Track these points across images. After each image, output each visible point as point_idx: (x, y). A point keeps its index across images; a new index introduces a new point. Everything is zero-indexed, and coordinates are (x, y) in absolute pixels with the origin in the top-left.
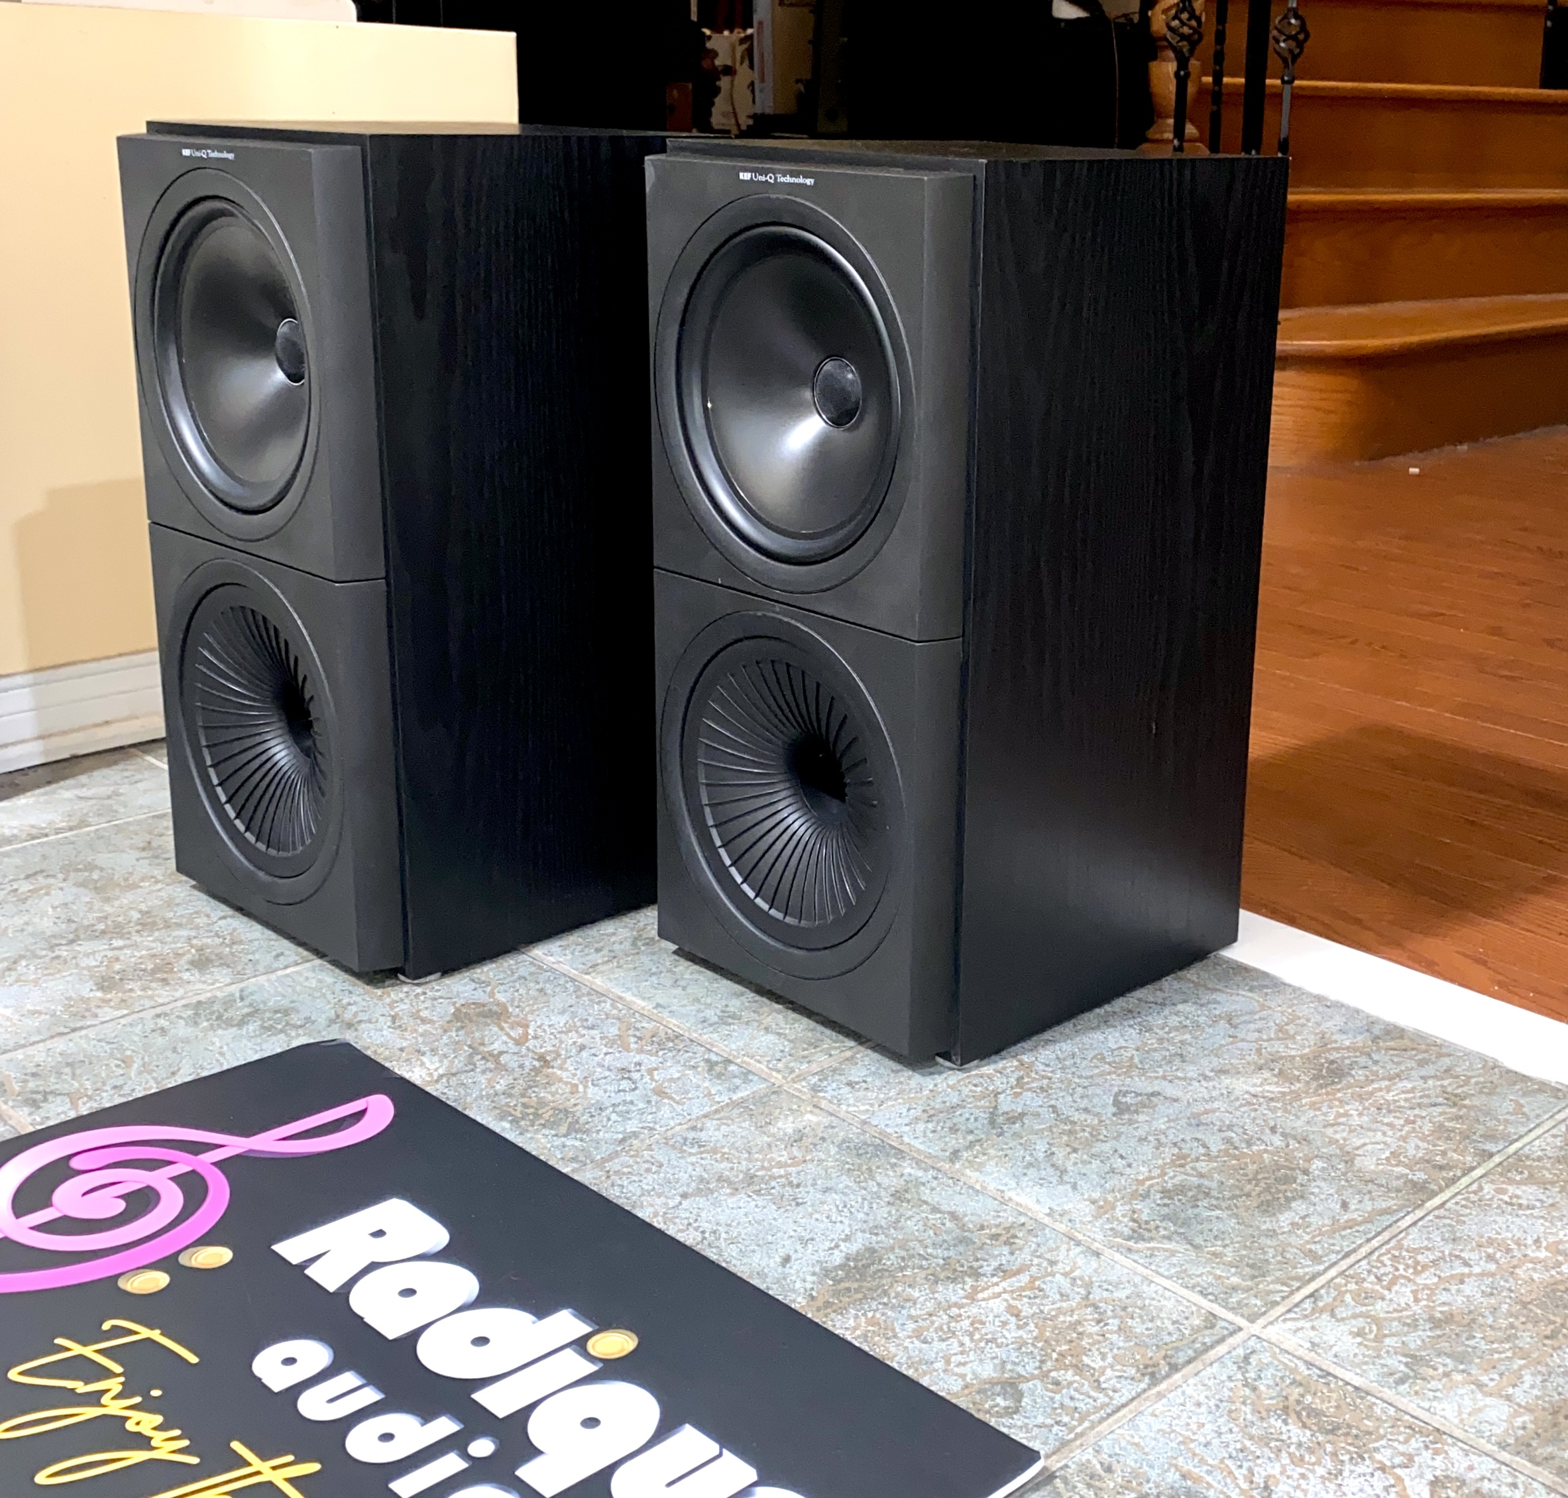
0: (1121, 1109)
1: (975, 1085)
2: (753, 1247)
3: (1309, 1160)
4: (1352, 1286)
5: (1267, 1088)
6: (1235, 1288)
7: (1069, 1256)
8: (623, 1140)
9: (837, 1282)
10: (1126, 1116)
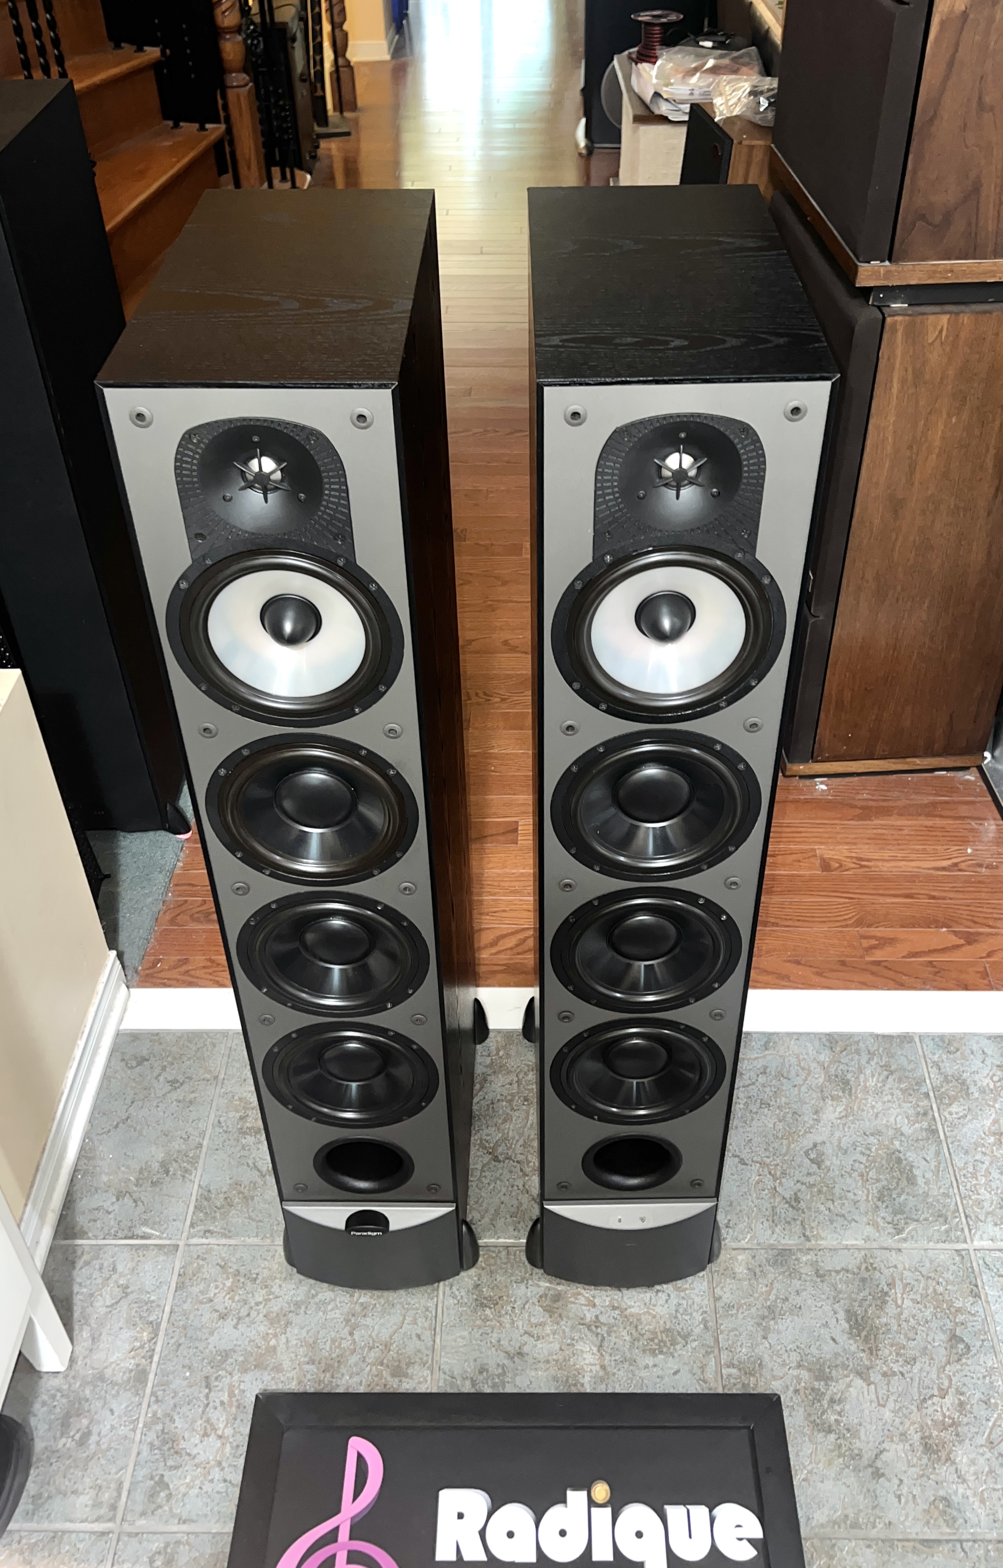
0: (818, 1162)
1: (763, 1190)
2: (818, 1343)
3: (892, 1144)
4: (971, 1202)
5: (839, 1109)
6: (947, 1231)
7: (893, 1257)
8: (706, 1327)
9: (859, 1335)
10: (823, 1167)
